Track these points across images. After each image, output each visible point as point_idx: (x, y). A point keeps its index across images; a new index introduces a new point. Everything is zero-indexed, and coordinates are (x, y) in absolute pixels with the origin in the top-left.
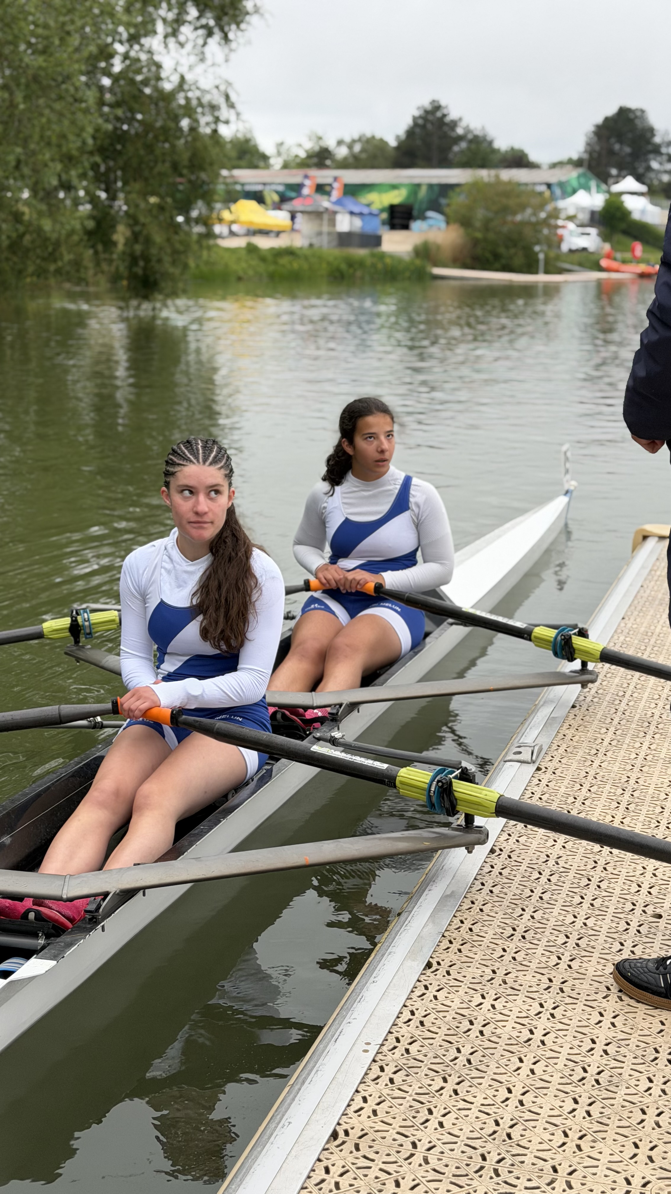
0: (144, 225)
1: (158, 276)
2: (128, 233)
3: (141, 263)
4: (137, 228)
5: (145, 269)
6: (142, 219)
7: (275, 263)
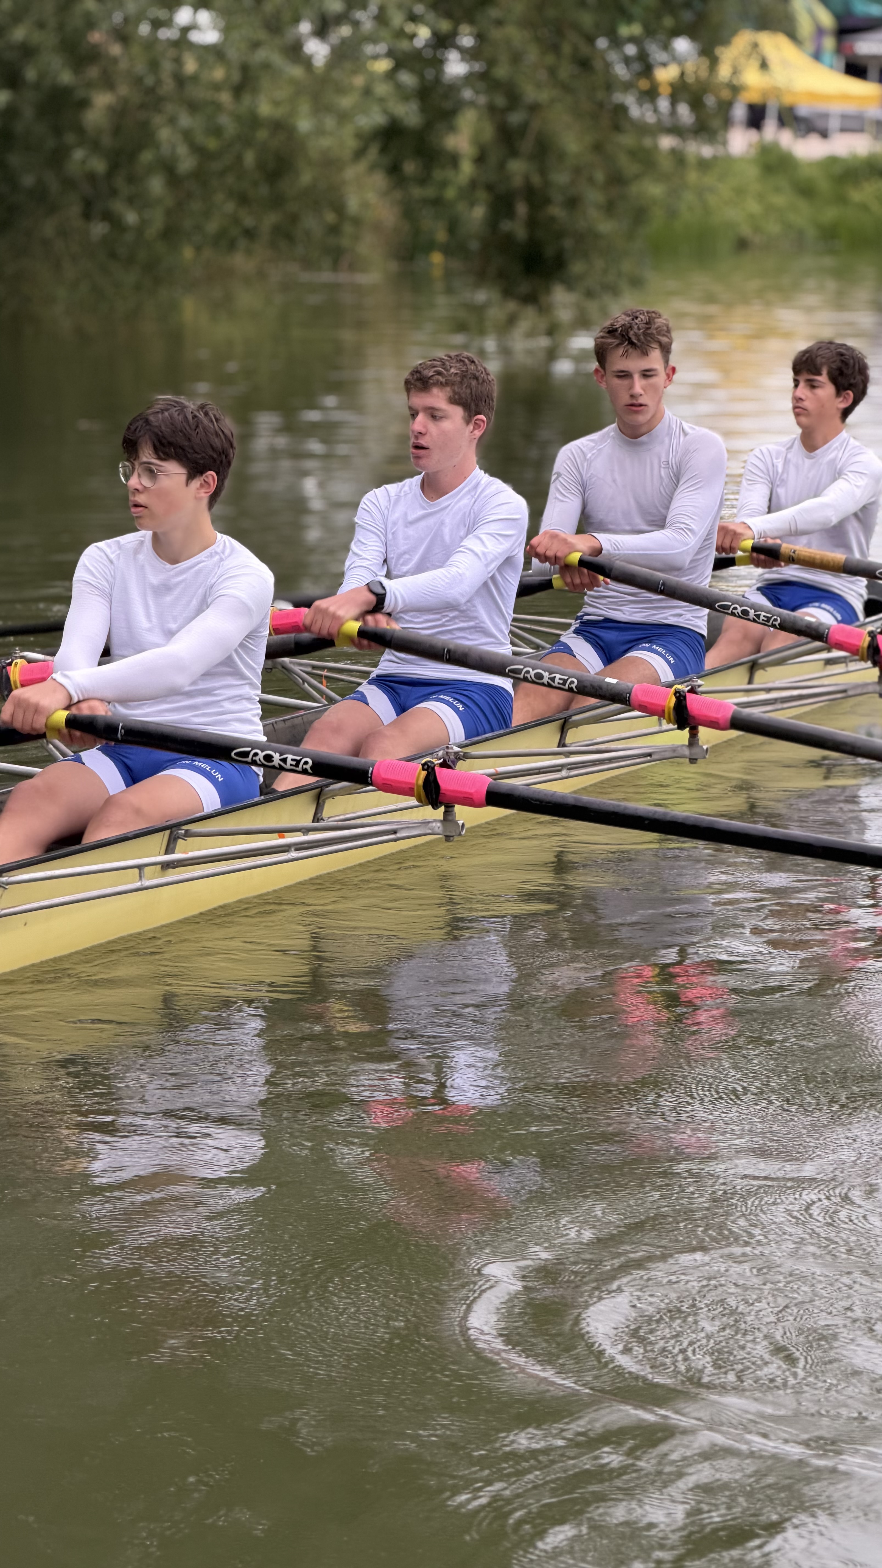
0: (534, 108)
1: (568, 243)
2: (489, 132)
3: (522, 209)
4: (515, 118)
5: (532, 223)
6: (531, 93)
7: (841, 199)
